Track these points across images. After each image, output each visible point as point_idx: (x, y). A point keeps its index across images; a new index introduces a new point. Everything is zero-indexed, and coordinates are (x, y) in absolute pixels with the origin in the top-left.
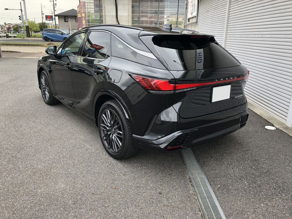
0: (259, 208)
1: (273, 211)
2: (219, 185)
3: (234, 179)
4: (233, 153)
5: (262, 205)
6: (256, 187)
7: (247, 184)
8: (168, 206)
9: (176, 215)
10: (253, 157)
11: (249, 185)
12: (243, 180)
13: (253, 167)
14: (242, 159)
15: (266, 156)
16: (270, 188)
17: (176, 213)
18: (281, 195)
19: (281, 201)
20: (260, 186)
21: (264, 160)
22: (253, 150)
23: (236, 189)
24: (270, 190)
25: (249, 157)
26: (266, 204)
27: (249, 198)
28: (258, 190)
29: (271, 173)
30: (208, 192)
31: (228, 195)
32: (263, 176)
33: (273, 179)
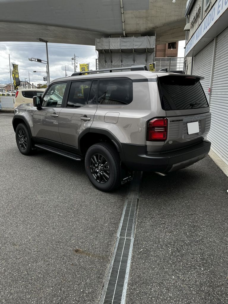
0: (168, 280)
1: (180, 286)
2: (142, 250)
3: (161, 245)
4: (176, 216)
5: (173, 277)
6: (178, 256)
7: (171, 251)
8: (76, 265)
9: (78, 276)
10: (194, 223)
11: (172, 253)
12: (168, 247)
13: (188, 234)
14: (181, 223)
15: (208, 223)
16: (192, 259)
17: (78, 275)
18: (200, 268)
19: (196, 276)
20: (182, 256)
21: (204, 227)
22: (197, 215)
23: (156, 256)
24: (191, 261)
25: (190, 221)
26: (178, 277)
27: (164, 268)
28: (179, 259)
29: (203, 242)
30: (126, 255)
31: (144, 262)
32: (192, 245)
33: (201, 249)
